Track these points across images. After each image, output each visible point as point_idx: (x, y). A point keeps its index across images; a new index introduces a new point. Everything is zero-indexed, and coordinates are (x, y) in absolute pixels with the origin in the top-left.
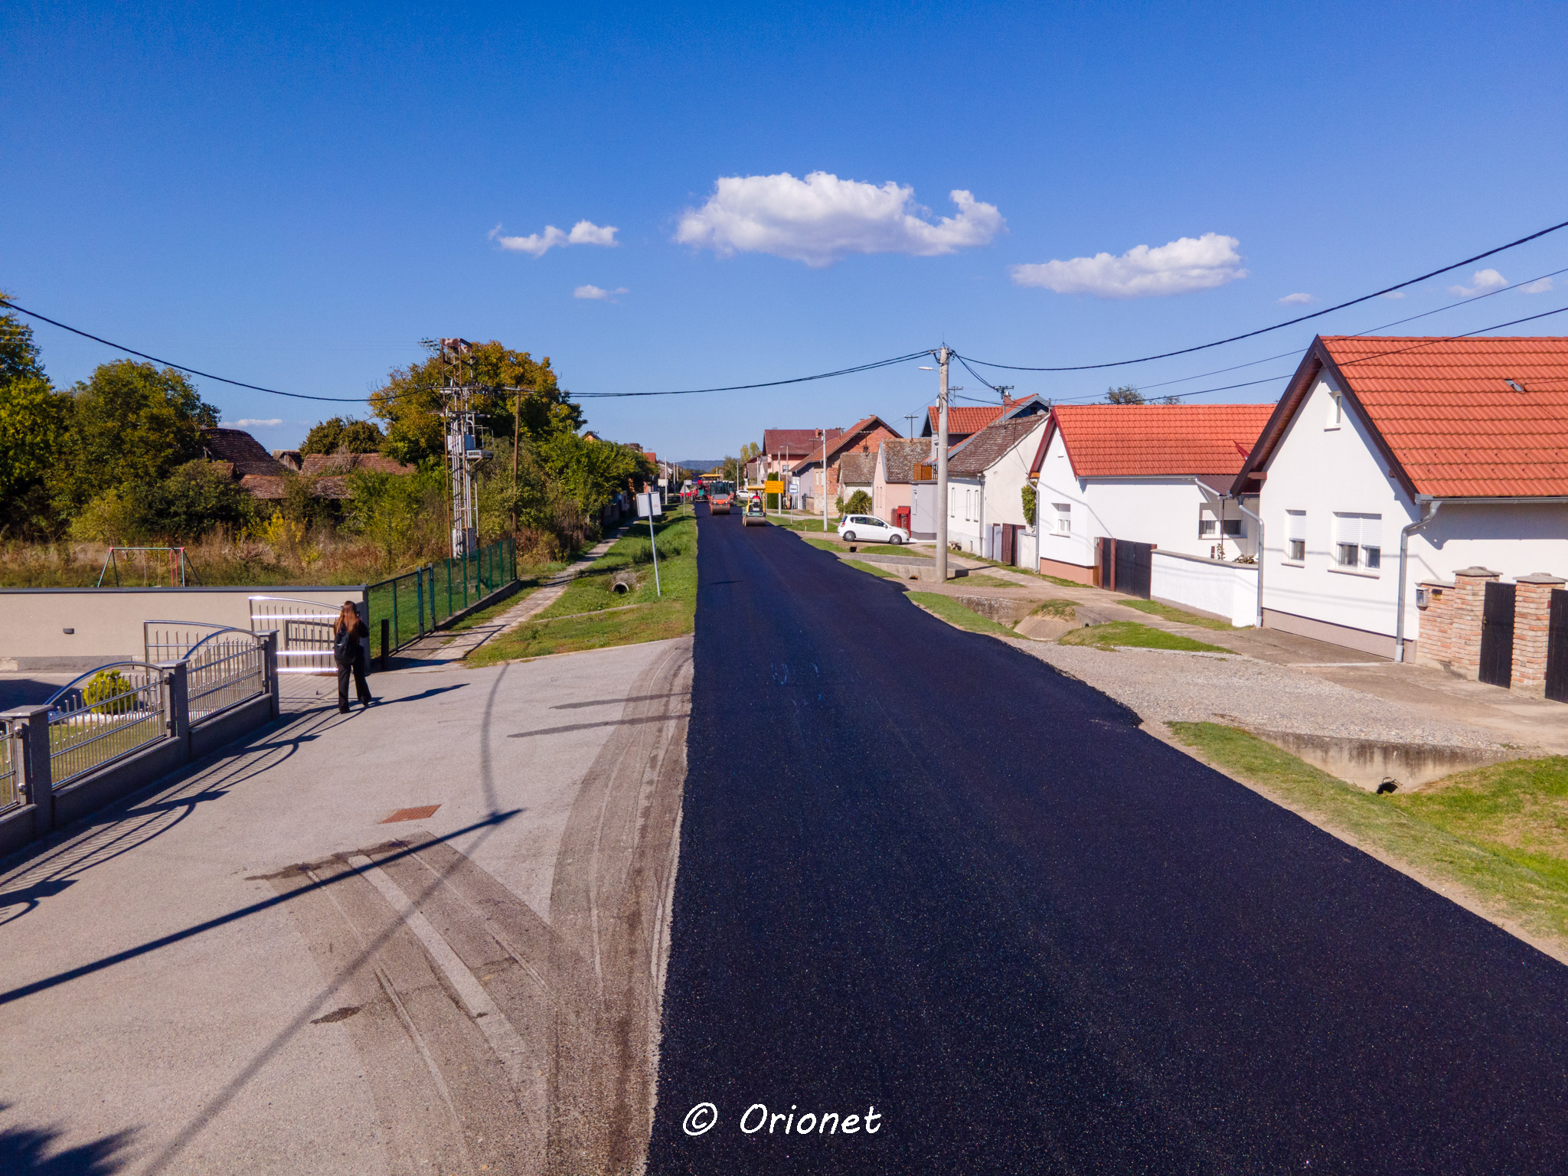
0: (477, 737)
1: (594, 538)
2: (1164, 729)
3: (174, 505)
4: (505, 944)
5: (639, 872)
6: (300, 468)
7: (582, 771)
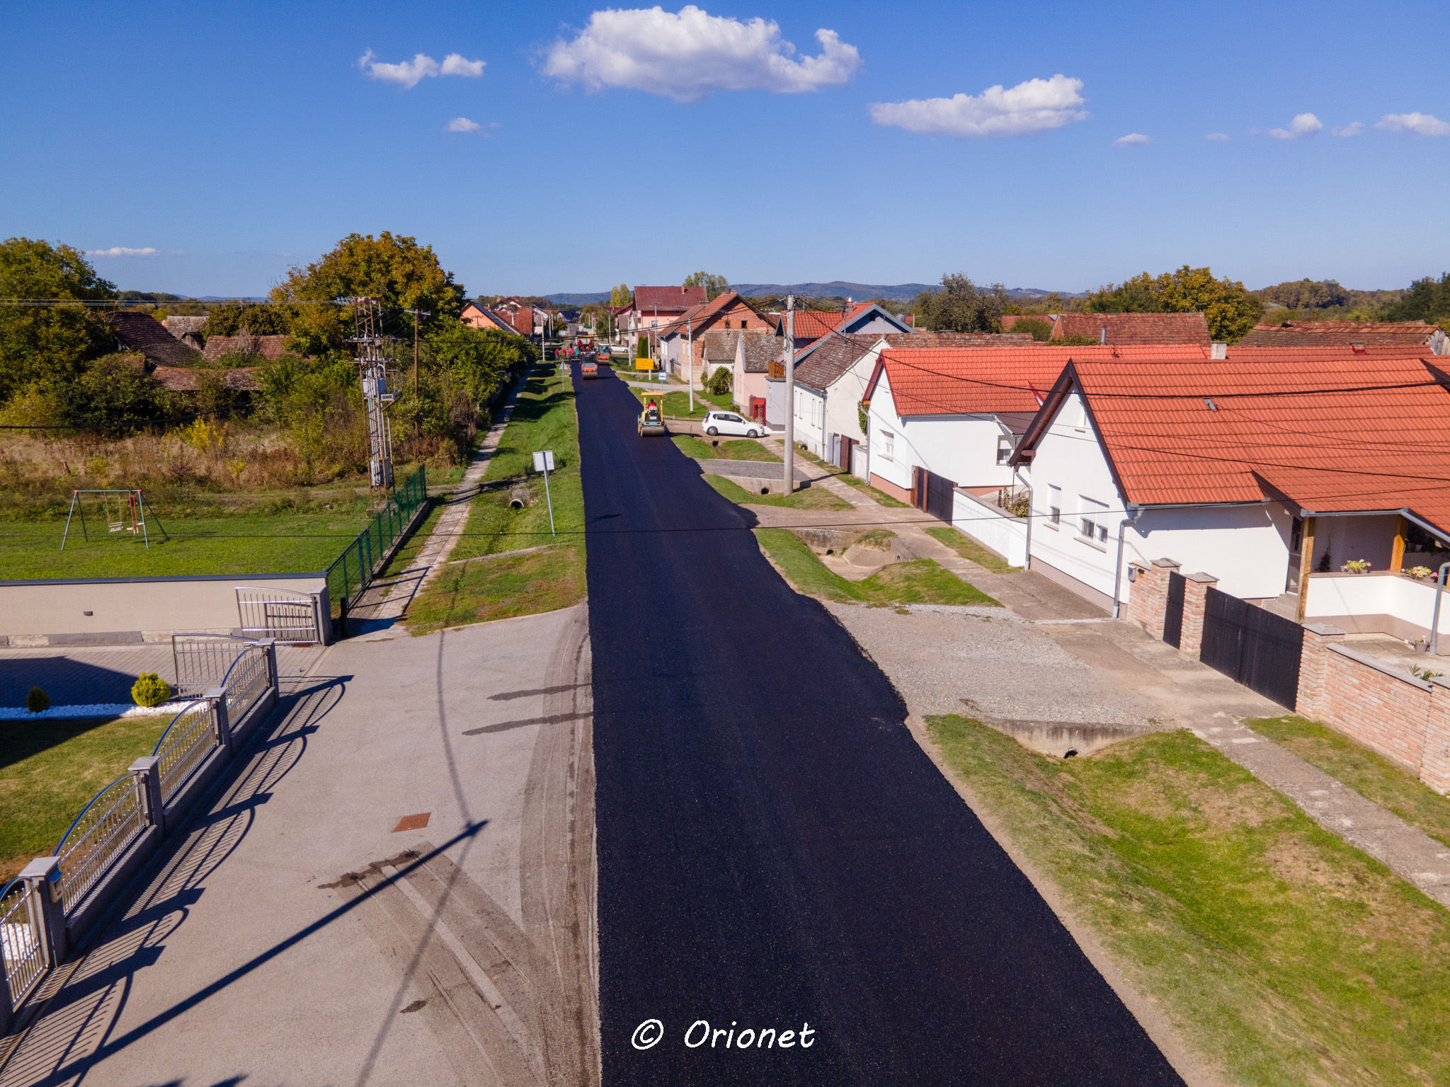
0: (438, 733)
1: (485, 426)
2: (922, 724)
3: (93, 400)
4: (500, 949)
5: (573, 886)
6: (203, 347)
7: (521, 781)
